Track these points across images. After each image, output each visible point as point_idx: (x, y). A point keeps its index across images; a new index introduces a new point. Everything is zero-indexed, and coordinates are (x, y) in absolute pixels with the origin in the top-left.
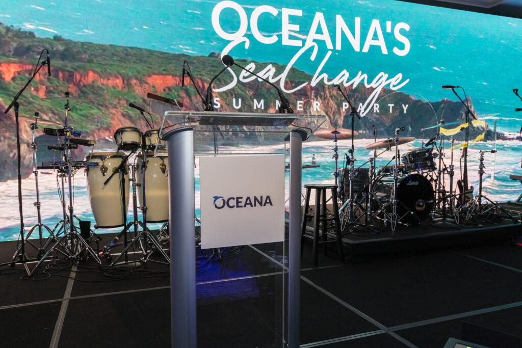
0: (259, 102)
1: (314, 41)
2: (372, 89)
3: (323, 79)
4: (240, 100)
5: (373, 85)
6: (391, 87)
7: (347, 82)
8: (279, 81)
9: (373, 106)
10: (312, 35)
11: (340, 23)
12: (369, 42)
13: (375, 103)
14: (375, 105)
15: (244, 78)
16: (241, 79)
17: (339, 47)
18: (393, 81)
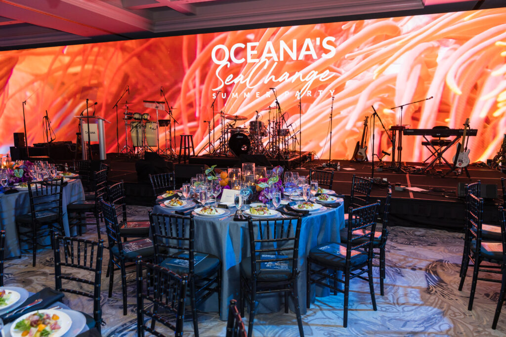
0: (235, 94)
3: (272, 79)
4: (225, 94)
5: (307, 79)
6: (321, 79)
7: (288, 79)
8: (246, 82)
9: (307, 92)
10: (265, 54)
11: (283, 45)
12: (303, 52)
14: (308, 91)
15: (227, 82)
16: (226, 83)
17: (282, 59)
18: (322, 75)
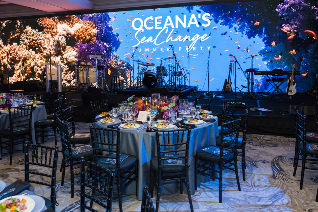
1: (167, 26)
2: (192, 41)
3: (170, 39)
4: (141, 49)
5: (193, 39)
6: (201, 40)
7: (181, 39)
8: (154, 42)
9: (193, 48)
10: (166, 24)
11: (177, 18)
12: (190, 23)
13: (194, 46)
15: (142, 42)
17: (177, 27)
18: (202, 37)
